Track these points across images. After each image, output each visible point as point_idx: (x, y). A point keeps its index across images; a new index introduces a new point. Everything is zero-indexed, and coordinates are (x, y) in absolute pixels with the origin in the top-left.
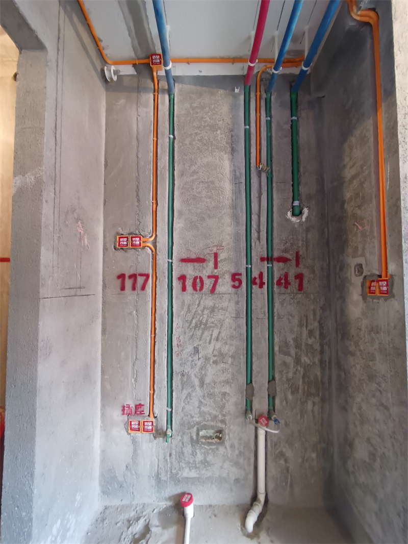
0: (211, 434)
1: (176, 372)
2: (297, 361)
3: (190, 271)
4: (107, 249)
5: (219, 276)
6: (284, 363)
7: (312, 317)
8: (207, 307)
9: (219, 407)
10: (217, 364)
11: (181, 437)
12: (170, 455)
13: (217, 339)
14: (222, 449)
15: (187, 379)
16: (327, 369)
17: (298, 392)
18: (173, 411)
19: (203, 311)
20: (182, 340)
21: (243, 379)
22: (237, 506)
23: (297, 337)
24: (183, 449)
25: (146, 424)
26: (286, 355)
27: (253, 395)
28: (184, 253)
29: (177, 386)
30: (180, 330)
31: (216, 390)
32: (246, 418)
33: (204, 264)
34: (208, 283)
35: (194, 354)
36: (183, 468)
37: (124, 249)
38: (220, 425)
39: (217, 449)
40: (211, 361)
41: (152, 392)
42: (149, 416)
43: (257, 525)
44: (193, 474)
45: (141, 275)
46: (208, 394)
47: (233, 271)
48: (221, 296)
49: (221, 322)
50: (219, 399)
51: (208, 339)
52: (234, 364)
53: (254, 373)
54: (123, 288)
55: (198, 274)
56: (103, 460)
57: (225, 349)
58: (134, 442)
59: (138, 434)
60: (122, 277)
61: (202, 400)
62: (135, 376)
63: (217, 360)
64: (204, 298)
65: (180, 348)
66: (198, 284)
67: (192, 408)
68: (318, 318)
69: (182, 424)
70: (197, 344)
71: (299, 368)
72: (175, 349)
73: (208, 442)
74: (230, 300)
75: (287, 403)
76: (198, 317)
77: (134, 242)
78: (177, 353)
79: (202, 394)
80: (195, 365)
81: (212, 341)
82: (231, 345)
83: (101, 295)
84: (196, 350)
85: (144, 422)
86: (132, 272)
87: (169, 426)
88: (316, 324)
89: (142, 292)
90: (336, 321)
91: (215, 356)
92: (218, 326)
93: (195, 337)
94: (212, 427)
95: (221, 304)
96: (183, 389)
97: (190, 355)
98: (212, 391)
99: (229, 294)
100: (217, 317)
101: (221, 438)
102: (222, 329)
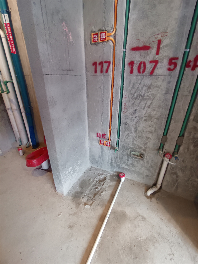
0: (138, 154)
1: (122, 122)
3: (137, 57)
4: (86, 44)
5: (159, 61)
6: (195, 128)
8: (145, 85)
9: (144, 143)
10: (146, 122)
11: (123, 152)
12: (117, 157)
13: (149, 107)
14: (141, 162)
15: (128, 127)
18: (120, 140)
19: (142, 88)
20: (127, 105)
21: (161, 132)
22: (145, 185)
24: (123, 157)
25: (107, 142)
27: (166, 141)
28: (135, 42)
29: (123, 129)
30: (126, 99)
31: (143, 135)
32: (158, 152)
33: (149, 51)
34: (149, 67)
35: (134, 114)
36: (122, 164)
37: (96, 43)
38: (143, 152)
39: (139, 161)
40: (143, 119)
41: (110, 130)
42: (108, 139)
43: (153, 194)
44: (126, 167)
45: (106, 62)
46: (139, 136)
47: (171, 56)
48: (157, 77)
49: (154, 96)
50: (144, 140)
51: (143, 106)
52: (158, 123)
53: (169, 130)
54: (96, 72)
55: (142, 60)
56: (90, 152)
58: (102, 148)
59: (104, 146)
60: (95, 64)
61: (135, 138)
62: (102, 121)
63: (146, 119)
64: (144, 78)
65: (126, 110)
66: (142, 67)
67: (129, 141)
69: (123, 147)
70: (136, 108)
72: (123, 110)
73: (136, 157)
74: (163, 80)
76: (139, 92)
77: (102, 37)
78: (124, 112)
79: (135, 135)
80: (133, 120)
81: (146, 107)
82: (158, 111)
83: (85, 76)
84: (135, 112)
85: (106, 142)
86: (100, 61)
87: (117, 146)
89: (106, 74)
91: (146, 117)
92: (151, 98)
93: (135, 104)
94: (138, 152)
95: (156, 83)
96: (125, 131)
97: (131, 114)
98: (141, 135)
99: (164, 75)
100: (151, 92)
101: (142, 157)
102: (153, 100)
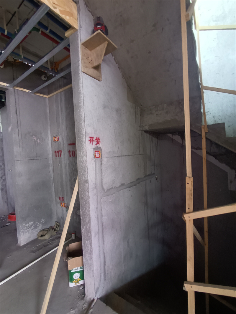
3: (71, 148)
4: (52, 142)
25: (65, 204)
33: (75, 145)
54: (56, 156)
55: (73, 150)
60: (55, 152)
66: (73, 153)
83: (51, 159)
86: (58, 150)
89: (60, 157)
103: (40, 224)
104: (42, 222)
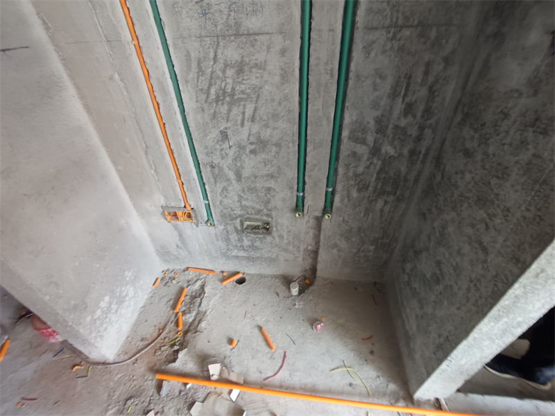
1: (203, 163)
2: (375, 151)
6: (354, 154)
7: (419, 80)
8: (229, 62)
9: (263, 202)
10: (256, 155)
11: (225, 226)
13: (253, 120)
14: (269, 238)
15: (219, 172)
16: (419, 162)
17: (367, 189)
18: (211, 204)
19: (224, 72)
23: (383, 115)
24: (229, 236)
26: (358, 143)
29: (209, 179)
30: (194, 105)
31: (258, 184)
32: (295, 214)
35: (223, 141)
36: (232, 250)
38: (265, 218)
39: (264, 238)
40: (248, 150)
42: (185, 207)
44: (242, 254)
46: (249, 189)
49: (257, 90)
50: (263, 194)
51: (239, 118)
57: (266, 134)
59: (179, 223)
61: (242, 195)
62: (154, 168)
63: (255, 149)
64: (221, 44)
67: (231, 201)
68: (431, 79)
69: (223, 216)
70: (224, 126)
71: (375, 161)
72: (194, 134)
73: (254, 232)
74: (269, 47)
75: (349, 200)
76: (218, 83)
78: (199, 139)
79: (241, 189)
80: (227, 155)
81: (245, 121)
82: (275, 128)
83: (49, 46)
84: (224, 136)
87: (210, 218)
88: (423, 92)
90: (464, 88)
91: (252, 144)
92: (251, 98)
93: (219, 116)
94: (257, 220)
95: (253, 55)
96: (216, 182)
97: (218, 142)
98: (252, 186)
99: (267, 33)
100: (248, 81)
101: (268, 229)
102: (259, 102)
103: (128, 287)
104: (128, 279)
